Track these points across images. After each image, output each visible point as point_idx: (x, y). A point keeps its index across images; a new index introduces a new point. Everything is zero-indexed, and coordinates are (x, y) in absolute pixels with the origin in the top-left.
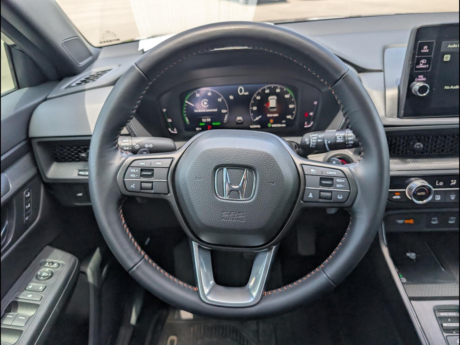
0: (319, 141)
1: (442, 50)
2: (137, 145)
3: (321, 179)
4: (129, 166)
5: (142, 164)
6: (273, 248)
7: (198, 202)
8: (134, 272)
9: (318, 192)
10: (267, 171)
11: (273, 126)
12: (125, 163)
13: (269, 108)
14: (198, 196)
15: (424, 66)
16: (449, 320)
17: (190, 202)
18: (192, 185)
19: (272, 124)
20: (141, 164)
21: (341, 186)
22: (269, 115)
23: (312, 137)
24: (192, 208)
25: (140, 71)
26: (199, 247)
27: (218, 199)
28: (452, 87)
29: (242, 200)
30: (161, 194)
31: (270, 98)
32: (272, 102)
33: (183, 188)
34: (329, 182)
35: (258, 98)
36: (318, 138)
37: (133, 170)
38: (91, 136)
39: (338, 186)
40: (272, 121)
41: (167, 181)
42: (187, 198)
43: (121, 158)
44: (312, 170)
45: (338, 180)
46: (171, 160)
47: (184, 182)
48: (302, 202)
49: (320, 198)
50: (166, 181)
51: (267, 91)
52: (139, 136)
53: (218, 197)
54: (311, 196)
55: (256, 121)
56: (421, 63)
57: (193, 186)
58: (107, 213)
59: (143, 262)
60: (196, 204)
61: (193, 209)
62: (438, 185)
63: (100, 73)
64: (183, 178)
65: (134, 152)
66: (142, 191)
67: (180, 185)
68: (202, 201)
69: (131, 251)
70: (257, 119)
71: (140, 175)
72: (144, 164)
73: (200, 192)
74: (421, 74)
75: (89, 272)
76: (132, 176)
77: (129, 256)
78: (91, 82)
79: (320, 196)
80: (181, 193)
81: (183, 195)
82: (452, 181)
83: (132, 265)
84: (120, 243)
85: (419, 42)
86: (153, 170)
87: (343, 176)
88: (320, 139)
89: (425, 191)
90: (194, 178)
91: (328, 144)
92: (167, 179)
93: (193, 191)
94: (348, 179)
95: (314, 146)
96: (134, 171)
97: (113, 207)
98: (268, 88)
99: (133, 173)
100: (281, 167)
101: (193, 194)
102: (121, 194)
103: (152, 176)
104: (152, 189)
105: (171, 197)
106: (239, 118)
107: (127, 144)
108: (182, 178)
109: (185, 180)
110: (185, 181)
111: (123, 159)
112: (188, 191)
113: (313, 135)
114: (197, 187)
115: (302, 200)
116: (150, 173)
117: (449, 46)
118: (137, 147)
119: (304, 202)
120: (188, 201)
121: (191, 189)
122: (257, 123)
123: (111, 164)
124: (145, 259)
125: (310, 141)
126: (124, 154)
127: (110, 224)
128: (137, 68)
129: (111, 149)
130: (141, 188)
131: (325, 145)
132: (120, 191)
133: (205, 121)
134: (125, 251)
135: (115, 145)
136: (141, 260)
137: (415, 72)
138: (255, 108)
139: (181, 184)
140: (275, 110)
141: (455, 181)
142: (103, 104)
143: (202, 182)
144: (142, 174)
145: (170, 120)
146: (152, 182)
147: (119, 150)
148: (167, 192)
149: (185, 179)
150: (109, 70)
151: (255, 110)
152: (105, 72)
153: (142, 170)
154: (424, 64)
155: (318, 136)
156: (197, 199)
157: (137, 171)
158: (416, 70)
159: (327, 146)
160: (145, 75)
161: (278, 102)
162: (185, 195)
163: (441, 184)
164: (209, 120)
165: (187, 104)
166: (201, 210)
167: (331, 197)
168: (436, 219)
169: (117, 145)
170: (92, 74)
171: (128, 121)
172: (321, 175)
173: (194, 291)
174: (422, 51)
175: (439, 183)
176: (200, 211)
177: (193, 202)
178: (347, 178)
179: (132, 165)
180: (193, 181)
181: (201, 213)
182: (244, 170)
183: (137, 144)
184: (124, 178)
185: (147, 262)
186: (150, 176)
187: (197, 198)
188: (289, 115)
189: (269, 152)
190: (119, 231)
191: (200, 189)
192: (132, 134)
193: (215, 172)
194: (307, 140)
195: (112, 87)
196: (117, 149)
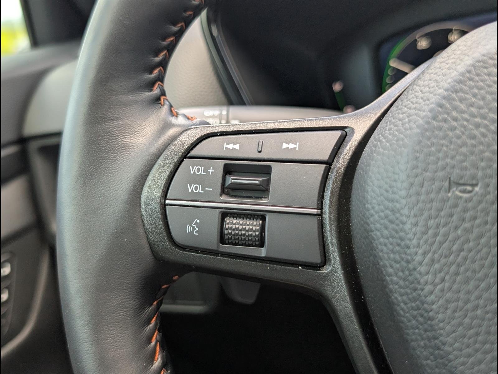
4: (186, 155)
7: (458, 300)
12: (174, 144)
14: (457, 274)
17: (414, 300)
18: (430, 218)
24: (426, 331)
30: (295, 264)
33: (386, 232)
41: (321, 215)
42: (401, 283)
46: (338, 133)
47: (390, 205)
50: (315, 211)
57: (431, 223)
60: (449, 312)
61: (430, 334)
64: (386, 186)
66: (223, 247)
67: (372, 219)
68: (479, 298)
71: (219, 189)
72: (237, 147)
73: (470, 251)
76: (191, 189)
80: (375, 256)
81: (385, 266)
90: (437, 184)
92: (320, 207)
93: (432, 244)
99: (196, 179)
102: (152, 258)
103: (263, 190)
104: (262, 242)
105: (331, 280)
108: (380, 187)
109: (397, 197)
110: (392, 201)
111: (172, 132)
112: (408, 247)
114: (456, 228)
116: (256, 182)
120: (407, 294)
121: (425, 237)
130: (222, 239)
139: (376, 217)
143: (480, 202)
144: (227, 184)
146: (261, 216)
147: (163, 105)
148: (316, 259)
149: (393, 193)
153: (228, 170)
156: (455, 287)
157: (211, 171)
162: (392, 267)
166: (475, 342)
176: (468, 346)
177: (433, 303)
179: (195, 153)
180: (432, 195)
181: (472, 360)
184: (164, 195)
186: (257, 194)
187: (454, 282)
191: (472, 236)
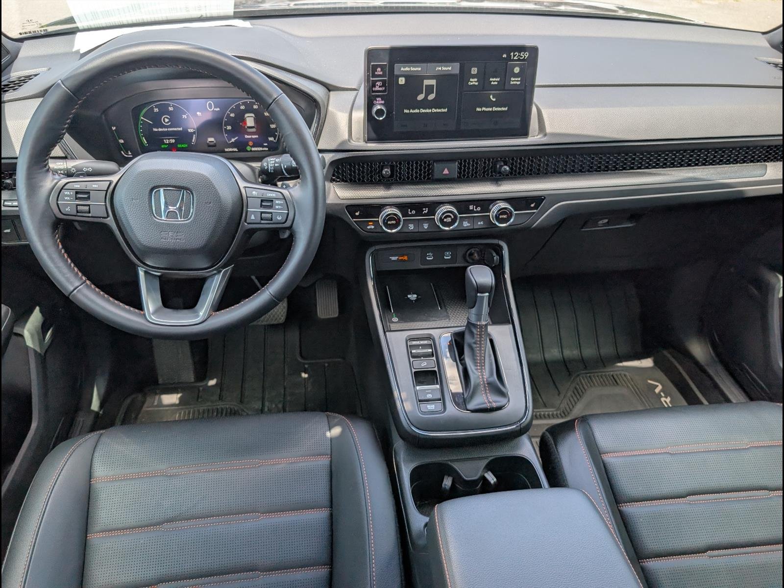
0: (276, 165)
1: (396, 72)
2: (73, 169)
3: (262, 201)
4: (62, 189)
5: (77, 186)
6: (221, 271)
7: (136, 223)
8: (74, 295)
9: (260, 214)
10: (204, 192)
11: (253, 149)
12: (57, 185)
13: (246, 127)
14: (135, 217)
15: (380, 89)
16: (420, 348)
17: (128, 223)
19: (252, 147)
20: (75, 186)
21: (280, 207)
22: (246, 136)
23: (270, 161)
25: (67, 90)
26: (146, 273)
27: (156, 220)
28: (411, 111)
29: (180, 220)
30: (100, 217)
31: (246, 115)
32: (250, 121)
33: (121, 209)
34: (269, 204)
35: (232, 115)
36: (276, 163)
37: (67, 193)
38: (16, 158)
39: (277, 207)
40: (251, 143)
41: (106, 205)
42: (125, 220)
43: (54, 179)
44: (254, 193)
45: (277, 202)
46: (109, 182)
47: (121, 204)
48: (246, 224)
49: (262, 219)
50: (104, 204)
51: (243, 107)
52: (77, 159)
53: (156, 218)
54: (253, 217)
55: (232, 142)
56: (377, 86)
57: (129, 207)
58: (41, 237)
59: (84, 286)
60: (134, 225)
61: (131, 230)
62: (411, 213)
63: (23, 79)
64: (120, 199)
65: (69, 174)
66: (79, 214)
68: (140, 222)
69: (69, 275)
70: (233, 140)
71: (75, 198)
72: (79, 186)
74: (378, 96)
75: (26, 334)
76: (66, 198)
77: (68, 280)
78: (11, 91)
79: (261, 217)
81: (121, 217)
82: (424, 209)
83: (72, 289)
84: (58, 267)
85: (372, 64)
86: (89, 193)
87: (282, 197)
88: (277, 163)
89: (395, 219)
90: (130, 199)
91: (285, 169)
92: (105, 202)
93: (130, 212)
94: (286, 202)
95: (272, 171)
96: (69, 193)
97: (47, 231)
98: (243, 104)
99: (67, 196)
100: (217, 188)
101: (130, 215)
102: (54, 218)
103: (88, 198)
104: (89, 212)
105: (110, 221)
106: (210, 139)
107: (62, 167)
109: (122, 202)
111: (55, 181)
112: (125, 213)
113: (271, 160)
114: (134, 208)
115: (246, 222)
116: (86, 196)
117: (402, 69)
118: (73, 170)
119: (248, 223)
120: (126, 222)
121: (128, 210)
122: (233, 145)
123: (41, 186)
124: (87, 284)
125: (268, 166)
126: (57, 177)
127: (45, 248)
128: (64, 87)
129: (41, 171)
130: (78, 212)
131: (282, 169)
132: (55, 215)
133: (167, 142)
134: (63, 274)
135: (45, 166)
136: (82, 284)
137: (372, 95)
138: (229, 128)
140: (254, 130)
141: (427, 209)
142: (29, 120)
143: (139, 203)
144: (77, 197)
145: (122, 141)
146: (89, 205)
147: (50, 172)
148: (106, 216)
150: (36, 75)
151: (229, 130)
152: (29, 77)
153: (77, 193)
154: (380, 87)
155: (275, 161)
156: (135, 220)
157: (71, 193)
158: (372, 93)
159: (284, 170)
160: (74, 95)
161: (256, 120)
162: (123, 217)
163: (414, 212)
164: (173, 141)
165: (142, 120)
166: (140, 230)
167: (272, 218)
168: (431, 254)
169: (47, 167)
170: (11, 79)
171: (58, 141)
172: (262, 197)
173: (140, 314)
174: (376, 73)
175: (411, 212)
176: (139, 232)
177: (131, 224)
178: (285, 199)
179: (66, 187)
180: (129, 202)
181: (140, 234)
182: (181, 191)
183: (73, 167)
184: (57, 200)
185: (88, 286)
188: (271, 137)
189: (205, 173)
190: (55, 256)
192: (68, 156)
193: (152, 193)
194: (265, 164)
195: (41, 99)
196: (48, 170)
